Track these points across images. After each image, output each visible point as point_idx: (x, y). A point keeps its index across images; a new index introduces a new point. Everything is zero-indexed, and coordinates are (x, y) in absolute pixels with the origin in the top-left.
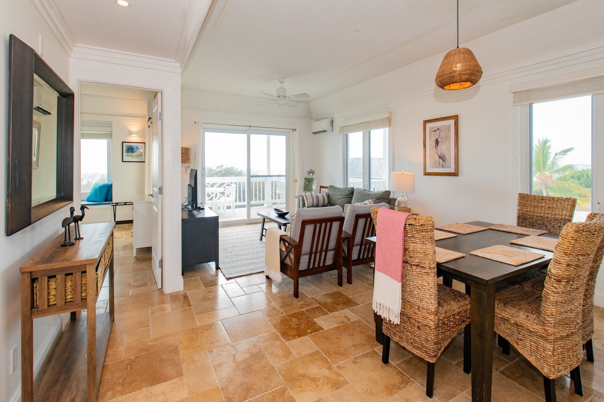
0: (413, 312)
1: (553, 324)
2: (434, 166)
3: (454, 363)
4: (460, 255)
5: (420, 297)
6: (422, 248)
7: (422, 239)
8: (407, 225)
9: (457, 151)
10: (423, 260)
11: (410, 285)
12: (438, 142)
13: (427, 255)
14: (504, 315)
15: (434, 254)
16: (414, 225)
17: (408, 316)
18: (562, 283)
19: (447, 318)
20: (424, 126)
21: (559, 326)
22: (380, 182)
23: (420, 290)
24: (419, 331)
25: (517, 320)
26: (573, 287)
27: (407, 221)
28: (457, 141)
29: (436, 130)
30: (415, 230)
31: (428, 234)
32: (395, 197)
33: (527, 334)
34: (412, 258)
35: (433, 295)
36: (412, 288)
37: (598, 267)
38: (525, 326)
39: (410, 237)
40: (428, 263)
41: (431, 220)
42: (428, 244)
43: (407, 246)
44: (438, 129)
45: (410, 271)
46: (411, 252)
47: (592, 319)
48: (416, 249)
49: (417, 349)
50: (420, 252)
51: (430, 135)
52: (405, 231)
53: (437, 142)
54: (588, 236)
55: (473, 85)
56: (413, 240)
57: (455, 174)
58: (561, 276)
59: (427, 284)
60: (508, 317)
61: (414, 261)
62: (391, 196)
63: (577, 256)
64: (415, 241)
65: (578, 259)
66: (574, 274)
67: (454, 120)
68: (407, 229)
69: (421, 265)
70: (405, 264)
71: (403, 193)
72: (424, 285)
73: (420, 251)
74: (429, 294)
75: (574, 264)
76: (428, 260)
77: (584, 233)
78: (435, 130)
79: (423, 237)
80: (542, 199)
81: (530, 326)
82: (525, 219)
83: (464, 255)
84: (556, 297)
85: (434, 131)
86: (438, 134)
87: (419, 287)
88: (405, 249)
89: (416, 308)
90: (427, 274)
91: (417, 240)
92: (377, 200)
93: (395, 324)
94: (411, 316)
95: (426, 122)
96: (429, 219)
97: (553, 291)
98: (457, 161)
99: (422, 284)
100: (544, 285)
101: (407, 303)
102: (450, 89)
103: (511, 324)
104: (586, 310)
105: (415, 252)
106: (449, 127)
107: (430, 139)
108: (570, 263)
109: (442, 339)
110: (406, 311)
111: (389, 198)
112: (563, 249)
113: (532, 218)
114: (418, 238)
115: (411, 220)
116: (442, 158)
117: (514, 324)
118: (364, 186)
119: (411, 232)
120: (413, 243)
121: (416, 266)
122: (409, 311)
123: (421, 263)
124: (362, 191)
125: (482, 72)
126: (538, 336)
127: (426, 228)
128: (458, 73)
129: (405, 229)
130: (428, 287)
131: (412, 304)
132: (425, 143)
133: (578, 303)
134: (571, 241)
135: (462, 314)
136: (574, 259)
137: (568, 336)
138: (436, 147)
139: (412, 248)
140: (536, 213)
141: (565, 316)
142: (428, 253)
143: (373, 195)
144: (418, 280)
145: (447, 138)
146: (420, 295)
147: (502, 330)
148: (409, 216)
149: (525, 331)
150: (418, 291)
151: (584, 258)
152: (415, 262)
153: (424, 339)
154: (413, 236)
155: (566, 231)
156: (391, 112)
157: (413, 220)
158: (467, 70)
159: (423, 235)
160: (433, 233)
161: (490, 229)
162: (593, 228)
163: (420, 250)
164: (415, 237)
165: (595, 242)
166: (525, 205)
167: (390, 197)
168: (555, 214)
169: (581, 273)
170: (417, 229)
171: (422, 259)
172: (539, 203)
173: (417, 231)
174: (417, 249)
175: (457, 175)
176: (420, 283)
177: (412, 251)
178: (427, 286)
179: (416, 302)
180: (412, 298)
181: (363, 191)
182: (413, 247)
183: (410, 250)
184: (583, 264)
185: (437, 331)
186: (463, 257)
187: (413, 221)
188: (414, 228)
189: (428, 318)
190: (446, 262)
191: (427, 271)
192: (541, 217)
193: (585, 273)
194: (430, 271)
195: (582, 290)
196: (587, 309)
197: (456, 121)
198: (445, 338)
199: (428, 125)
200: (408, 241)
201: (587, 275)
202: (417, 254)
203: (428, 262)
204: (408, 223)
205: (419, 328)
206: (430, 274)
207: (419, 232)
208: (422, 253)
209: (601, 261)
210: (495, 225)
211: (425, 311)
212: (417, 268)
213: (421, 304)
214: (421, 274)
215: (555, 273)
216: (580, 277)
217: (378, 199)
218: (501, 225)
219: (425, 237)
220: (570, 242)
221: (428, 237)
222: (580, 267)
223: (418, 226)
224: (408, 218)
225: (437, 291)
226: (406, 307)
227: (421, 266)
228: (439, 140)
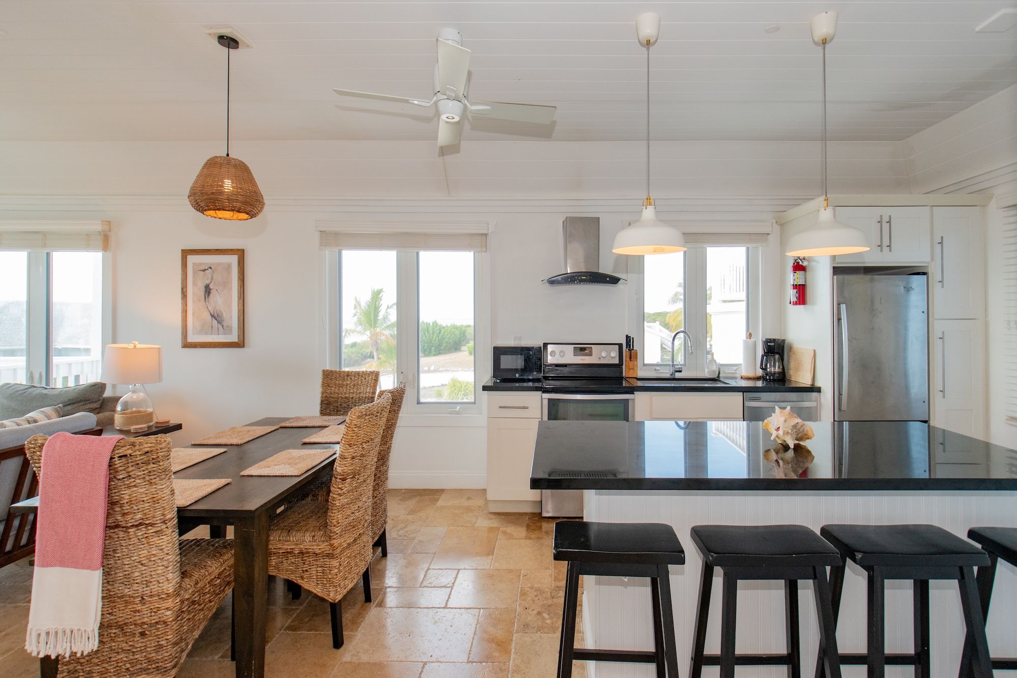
0: (131, 611)
1: (339, 534)
2: (203, 331)
3: (216, 657)
4: (222, 483)
5: (146, 579)
6: (147, 492)
7: (147, 477)
8: (116, 459)
9: (242, 307)
10: (150, 513)
11: (125, 565)
12: (210, 289)
13: (157, 502)
14: (287, 547)
15: (172, 496)
16: (130, 455)
17: (120, 623)
18: (347, 481)
19: (197, 592)
20: (182, 259)
21: (345, 534)
22: (82, 363)
23: (146, 566)
24: (143, 640)
25: (302, 546)
26: (359, 481)
27: (117, 452)
28: (242, 290)
29: (206, 270)
30: (133, 464)
31: (160, 466)
32: (118, 395)
33: (313, 561)
34: (128, 515)
35: (171, 564)
36: (130, 569)
37: (389, 448)
38: (311, 550)
39: (123, 478)
40: (160, 515)
41: (165, 441)
42: (159, 482)
43: (116, 497)
44: (210, 268)
45: (125, 540)
46: (125, 505)
47: (385, 509)
48: (136, 496)
49: (140, 673)
50: (143, 501)
51: (194, 276)
52: (110, 470)
53: (208, 290)
54: (370, 419)
55: (252, 218)
56: (128, 482)
57: (240, 344)
58: (346, 474)
59: (158, 551)
60: (292, 547)
61: (132, 519)
62: (108, 394)
63: (361, 444)
64: (133, 484)
65: (363, 448)
66: (359, 466)
67: (237, 256)
68: (116, 466)
69: (147, 522)
70: (112, 531)
71: (135, 385)
72: (153, 554)
73: (143, 499)
74: (163, 566)
75: (359, 455)
76: (160, 509)
77: (367, 417)
78: (203, 269)
79: (150, 472)
80: (348, 376)
81: (316, 547)
82: (329, 404)
83: (229, 480)
84: (341, 500)
85: (202, 271)
86: (210, 276)
87: (144, 562)
88: (112, 504)
89: (136, 602)
90: (158, 533)
91: (138, 481)
92: (67, 405)
93: (85, 653)
94: (127, 621)
95: (186, 253)
96: (160, 439)
97: (339, 494)
98: (242, 323)
99: (150, 554)
100: (330, 490)
101: (119, 600)
102: (215, 216)
103: (295, 556)
104: (378, 501)
105: (133, 502)
106: (229, 266)
107: (194, 284)
108: (354, 455)
109: (188, 630)
110: (115, 617)
111: (102, 398)
112: (348, 440)
113: (336, 402)
114: (140, 477)
115: (125, 448)
116: (216, 317)
117: (299, 553)
118: (31, 377)
119: (124, 470)
120: (129, 487)
121: (136, 527)
122: (123, 613)
123: (145, 519)
124: (22, 390)
125: (263, 204)
126: (324, 556)
127: (154, 457)
128: (226, 196)
129: (110, 466)
130: (161, 554)
131: (128, 599)
132: (184, 290)
133: (366, 497)
134: (355, 429)
135: (226, 573)
136: (358, 449)
137: (355, 540)
138: (205, 298)
139: (128, 497)
140: (342, 394)
141: (352, 518)
142: (159, 497)
143: (59, 395)
144: (141, 550)
145: (226, 284)
146: (145, 575)
147: (283, 570)
148: (121, 441)
149: (311, 557)
150: (140, 569)
151: (369, 444)
152: (133, 521)
153: (154, 648)
154: (130, 476)
155: (350, 418)
156: (110, 222)
157: (128, 447)
158: (241, 195)
159: (150, 470)
160: (169, 461)
161: (281, 427)
162: (375, 410)
163: (144, 496)
164: (133, 476)
165: (379, 424)
166: (328, 386)
167: (104, 396)
168: (360, 393)
169: (367, 462)
170: (137, 461)
171: (148, 511)
172: (344, 380)
173: (138, 464)
174: (139, 496)
175: (242, 345)
176: (145, 555)
177: (127, 503)
178: (158, 555)
179: (137, 592)
180: (129, 587)
181: (26, 389)
182: (130, 495)
183: (122, 502)
184: (368, 452)
185: (179, 622)
186: (228, 484)
187: (128, 449)
188: (130, 461)
189: (161, 609)
190: (196, 502)
191: (159, 529)
192: (346, 398)
193: (372, 459)
194: (164, 526)
195: (371, 482)
196: (379, 499)
197: (240, 258)
198: (195, 625)
199: (191, 259)
200: (119, 487)
201: (375, 462)
202: (137, 506)
203: (160, 512)
204: (117, 455)
205: (143, 634)
206: (165, 531)
207: (142, 465)
208: (148, 501)
209: (391, 441)
210: (290, 420)
211: (155, 598)
212: (138, 530)
213: (146, 590)
214: (146, 537)
215: (340, 471)
216: (367, 467)
217: (72, 404)
218: (298, 419)
219: (154, 471)
220: (354, 431)
221: (160, 471)
222: (365, 456)
223: (138, 456)
224: (118, 446)
225: (178, 555)
226: (115, 610)
227: (146, 524)
228: (211, 286)
